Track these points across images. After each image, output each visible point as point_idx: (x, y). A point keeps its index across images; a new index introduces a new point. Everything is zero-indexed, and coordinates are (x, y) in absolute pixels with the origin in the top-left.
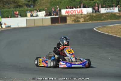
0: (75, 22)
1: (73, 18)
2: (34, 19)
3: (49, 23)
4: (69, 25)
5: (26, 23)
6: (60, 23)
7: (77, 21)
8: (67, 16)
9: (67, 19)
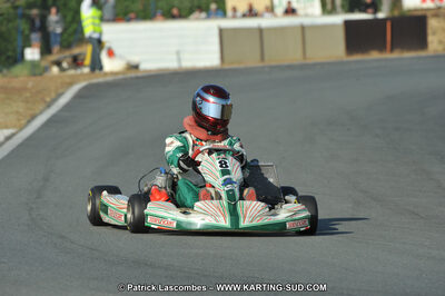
2: (261, 31)
3: (336, 49)
4: (437, 57)
5: (216, 47)
6: (392, 50)
8: (429, 14)
9: (429, 31)
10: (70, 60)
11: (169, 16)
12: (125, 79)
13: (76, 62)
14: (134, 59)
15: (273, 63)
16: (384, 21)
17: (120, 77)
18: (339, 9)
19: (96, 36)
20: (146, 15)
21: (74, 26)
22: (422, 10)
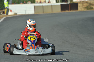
0: (88, 9)
1: (86, 5)
2: (43, 6)
3: (59, 10)
4: (80, 12)
6: (71, 10)
7: (89, 8)
8: (78, 3)
9: (79, 6)
10: (2, 12)
11: (24, 3)
12: (14, 16)
13: (4, 13)
14: (16, 12)
15: (45, 13)
16: (69, 4)
17: (13, 16)
18: (60, 2)
19: (8, 7)
20: (19, 3)
21: (3, 5)
22: (77, 2)
